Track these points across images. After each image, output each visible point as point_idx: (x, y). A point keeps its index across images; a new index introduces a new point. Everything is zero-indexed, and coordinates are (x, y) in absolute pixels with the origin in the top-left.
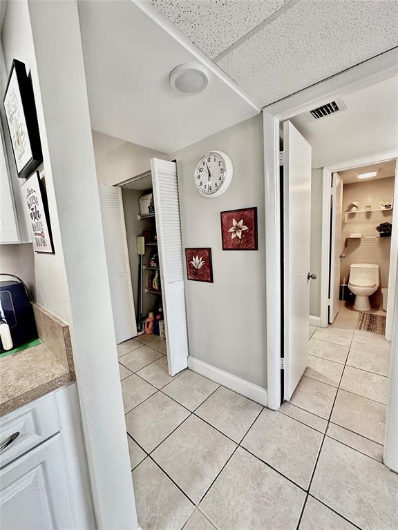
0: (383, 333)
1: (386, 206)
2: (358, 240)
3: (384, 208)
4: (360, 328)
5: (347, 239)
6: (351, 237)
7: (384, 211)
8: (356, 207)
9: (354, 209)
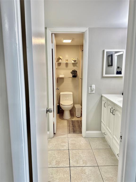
0: (81, 132)
1: (74, 61)
2: (62, 78)
3: (73, 62)
4: (70, 132)
5: (57, 78)
6: (60, 77)
7: (73, 63)
8: (61, 60)
9: (60, 61)
